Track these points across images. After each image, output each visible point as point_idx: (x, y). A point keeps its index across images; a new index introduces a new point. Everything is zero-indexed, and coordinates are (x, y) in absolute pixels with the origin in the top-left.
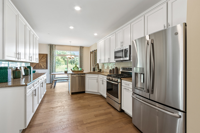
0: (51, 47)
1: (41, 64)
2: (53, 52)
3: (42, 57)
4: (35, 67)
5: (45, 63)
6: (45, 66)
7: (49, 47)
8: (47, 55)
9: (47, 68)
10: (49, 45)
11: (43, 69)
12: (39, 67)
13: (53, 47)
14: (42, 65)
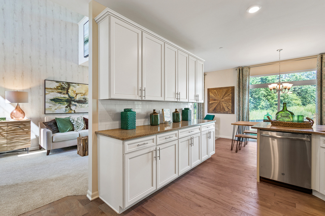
0: (241, 72)
1: (224, 105)
2: (244, 81)
3: (226, 93)
4: (215, 109)
5: (230, 104)
6: (230, 108)
7: (236, 73)
8: (233, 88)
9: (233, 112)
10: (237, 70)
11: (227, 113)
12: (221, 110)
13: (244, 72)
14: (225, 107)
